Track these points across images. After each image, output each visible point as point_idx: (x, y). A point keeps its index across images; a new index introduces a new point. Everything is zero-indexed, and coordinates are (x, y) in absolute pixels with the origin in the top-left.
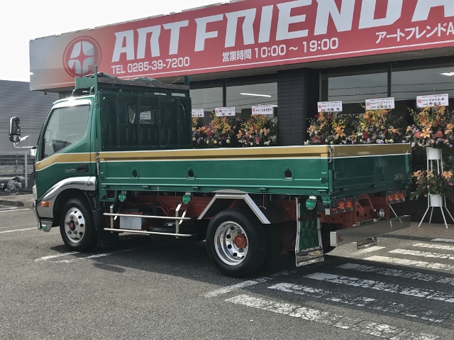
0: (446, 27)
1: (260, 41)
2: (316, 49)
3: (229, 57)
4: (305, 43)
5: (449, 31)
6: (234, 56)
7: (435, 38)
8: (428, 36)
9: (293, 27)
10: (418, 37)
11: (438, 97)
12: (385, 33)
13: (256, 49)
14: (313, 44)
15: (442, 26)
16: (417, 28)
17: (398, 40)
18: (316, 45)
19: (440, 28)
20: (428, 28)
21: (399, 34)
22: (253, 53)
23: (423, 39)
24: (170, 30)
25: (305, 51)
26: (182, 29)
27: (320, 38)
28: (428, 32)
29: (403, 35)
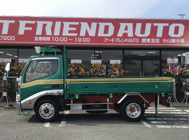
0: (128, 40)
1: (55, 34)
2: (80, 41)
3: (38, 39)
4: (76, 38)
5: (129, 41)
6: (41, 39)
7: (125, 42)
8: (122, 42)
9: (70, 32)
10: (119, 41)
11: (117, 61)
12: (108, 39)
13: (53, 38)
14: (80, 39)
15: (127, 39)
16: (119, 39)
17: (112, 42)
18: (81, 40)
19: (126, 40)
20: (123, 39)
21: (113, 40)
22: (51, 39)
23: (121, 43)
24: (3, 23)
25: (76, 41)
26: (10, 24)
27: (82, 37)
28: (123, 40)
29: (114, 40)
